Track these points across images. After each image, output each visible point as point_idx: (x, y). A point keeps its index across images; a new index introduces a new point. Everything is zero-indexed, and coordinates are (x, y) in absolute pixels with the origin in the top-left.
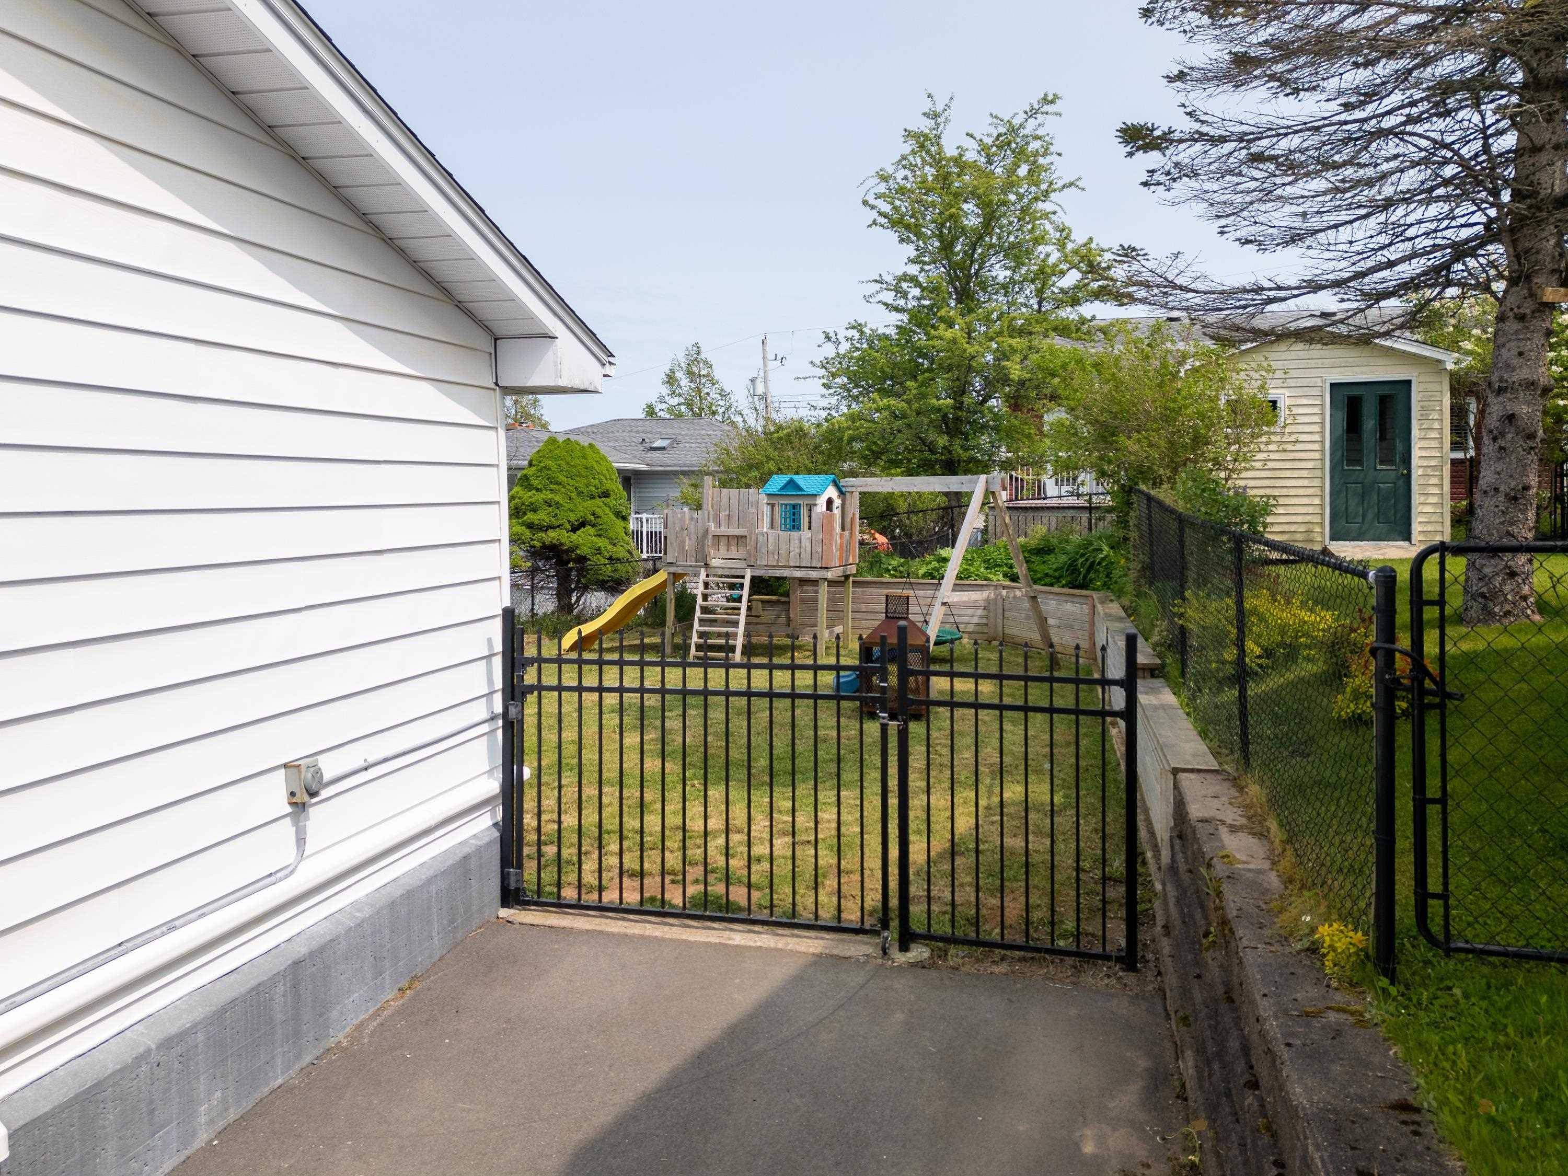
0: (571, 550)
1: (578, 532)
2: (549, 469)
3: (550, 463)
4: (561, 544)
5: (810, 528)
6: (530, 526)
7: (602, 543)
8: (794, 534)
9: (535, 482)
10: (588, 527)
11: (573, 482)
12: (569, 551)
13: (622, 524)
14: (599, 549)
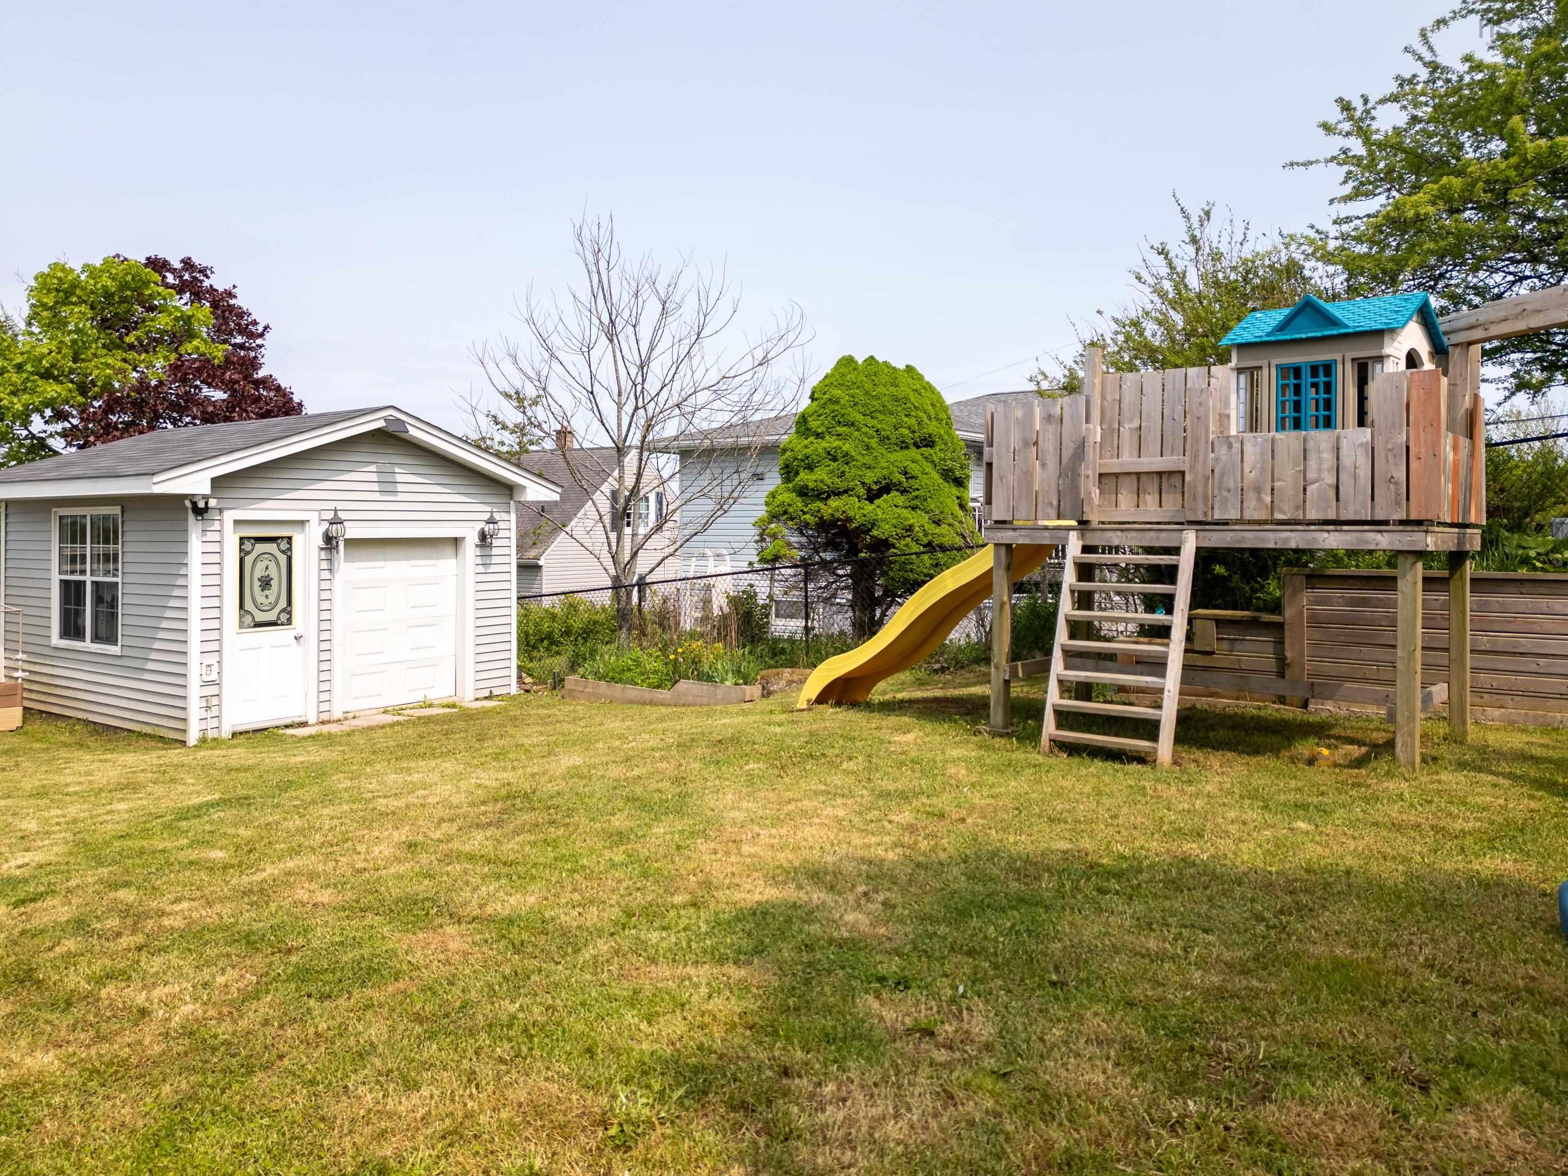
0: (865, 529)
1: (877, 502)
2: (836, 402)
3: (837, 392)
4: (850, 520)
5: (1361, 423)
6: (803, 492)
7: (918, 520)
8: (1321, 438)
9: (813, 424)
10: (894, 493)
11: (871, 422)
12: (861, 531)
13: (955, 491)
14: (910, 529)
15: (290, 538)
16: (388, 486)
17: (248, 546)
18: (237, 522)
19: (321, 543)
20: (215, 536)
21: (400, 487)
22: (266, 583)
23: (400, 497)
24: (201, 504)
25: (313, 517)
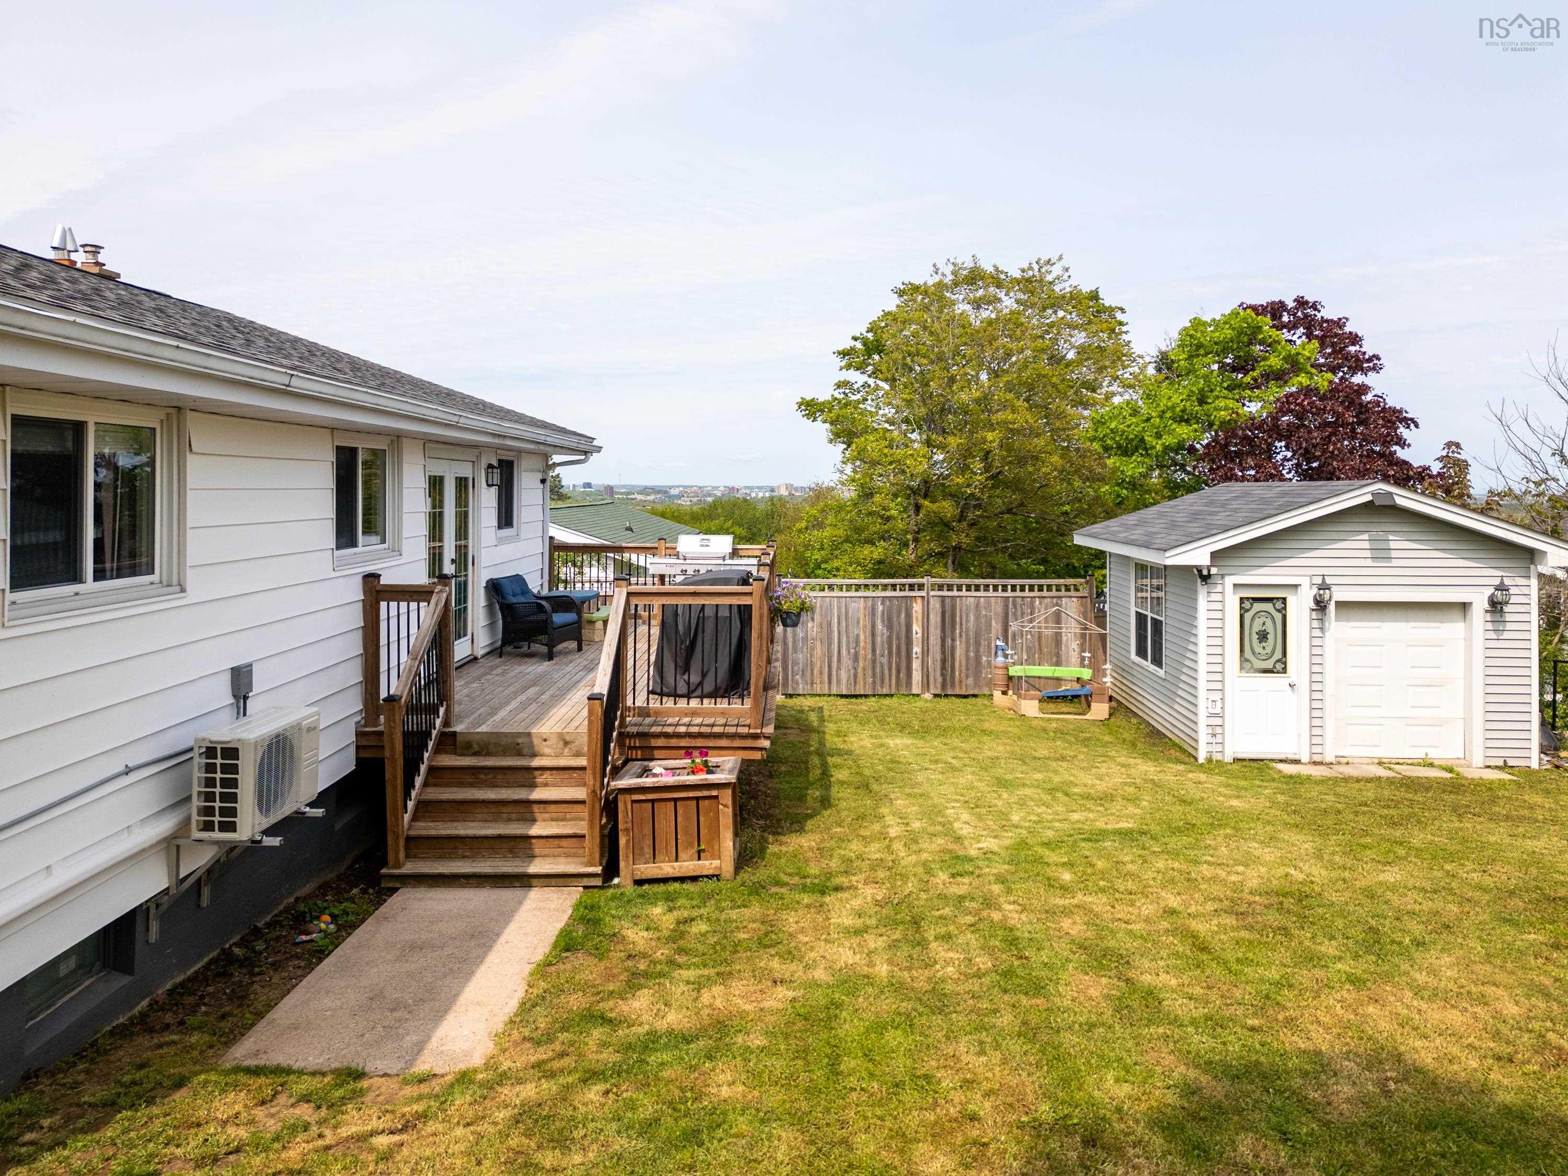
15: (1284, 599)
16: (1381, 554)
17: (1247, 605)
18: (1236, 586)
19: (1313, 606)
20: (1218, 597)
21: (1394, 554)
22: (1263, 636)
23: (1395, 563)
24: (1205, 572)
25: (1305, 582)
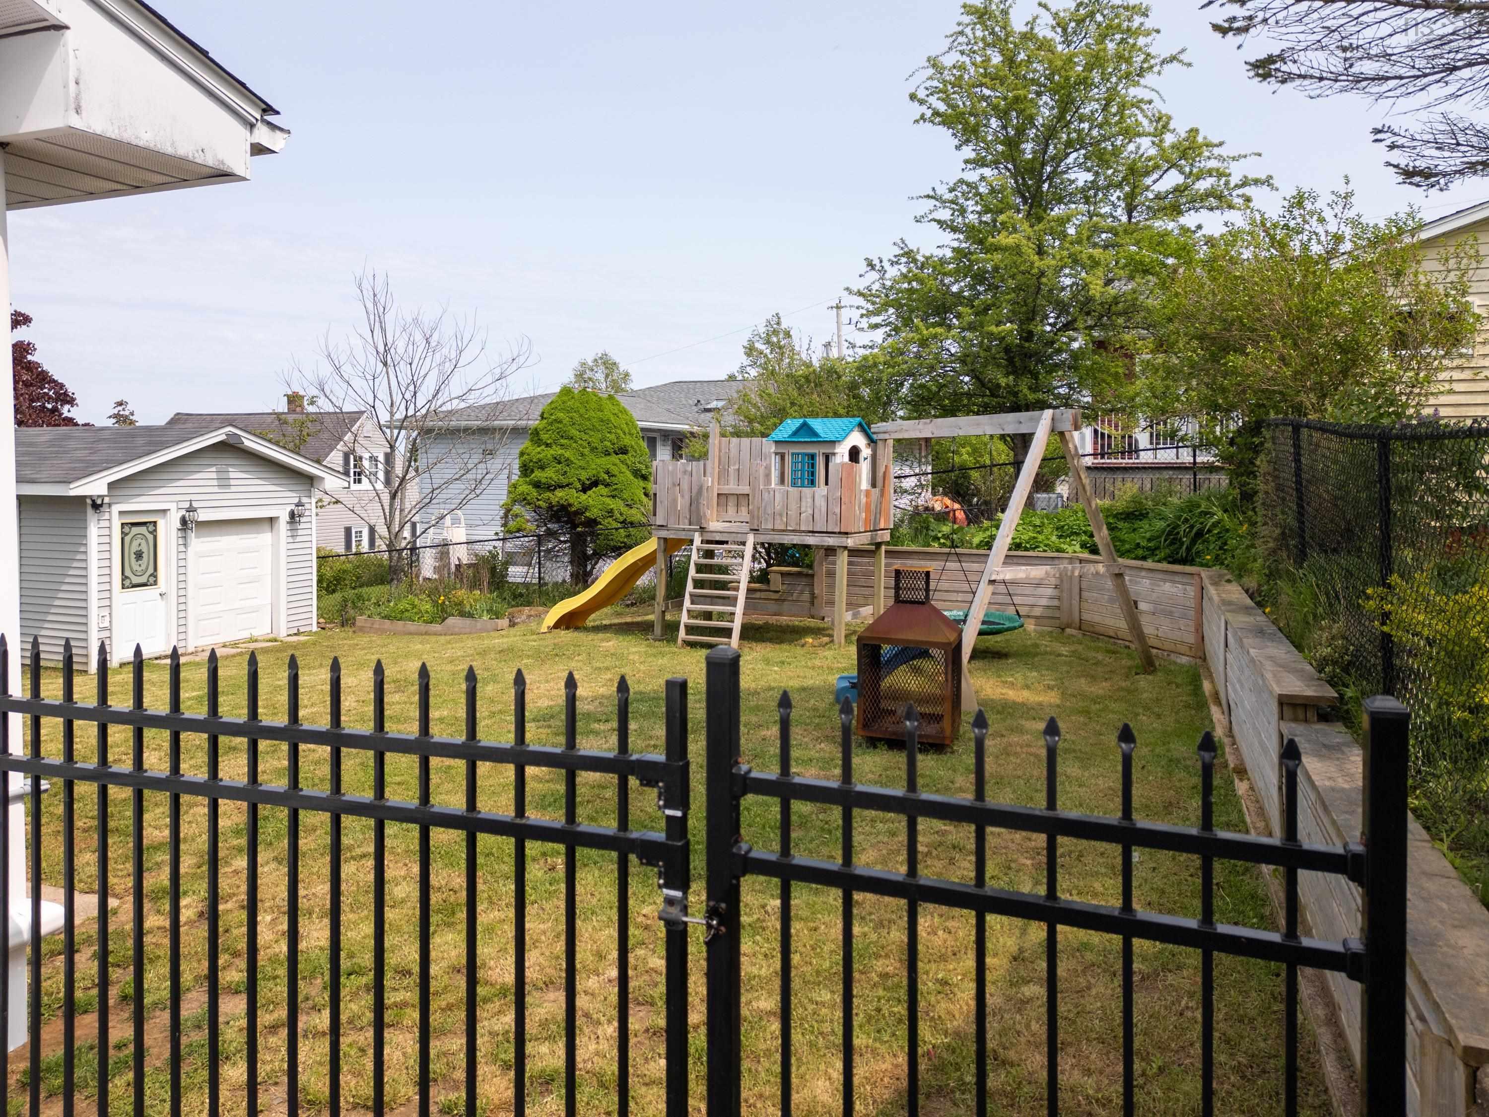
0: (581, 512)
1: (589, 493)
2: (560, 422)
3: (561, 415)
4: (570, 505)
5: (827, 484)
6: (537, 485)
7: (616, 505)
8: (807, 491)
9: (544, 437)
10: (601, 487)
11: (585, 437)
12: (579, 513)
13: (642, 483)
14: (611, 512)
15: (155, 523)
16: (224, 482)
17: (127, 529)
18: (121, 513)
19: (179, 526)
20: (107, 524)
21: (232, 482)
22: (139, 555)
23: (233, 489)
24: (99, 502)
25: (173, 507)
